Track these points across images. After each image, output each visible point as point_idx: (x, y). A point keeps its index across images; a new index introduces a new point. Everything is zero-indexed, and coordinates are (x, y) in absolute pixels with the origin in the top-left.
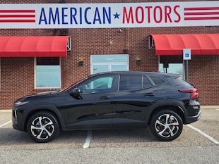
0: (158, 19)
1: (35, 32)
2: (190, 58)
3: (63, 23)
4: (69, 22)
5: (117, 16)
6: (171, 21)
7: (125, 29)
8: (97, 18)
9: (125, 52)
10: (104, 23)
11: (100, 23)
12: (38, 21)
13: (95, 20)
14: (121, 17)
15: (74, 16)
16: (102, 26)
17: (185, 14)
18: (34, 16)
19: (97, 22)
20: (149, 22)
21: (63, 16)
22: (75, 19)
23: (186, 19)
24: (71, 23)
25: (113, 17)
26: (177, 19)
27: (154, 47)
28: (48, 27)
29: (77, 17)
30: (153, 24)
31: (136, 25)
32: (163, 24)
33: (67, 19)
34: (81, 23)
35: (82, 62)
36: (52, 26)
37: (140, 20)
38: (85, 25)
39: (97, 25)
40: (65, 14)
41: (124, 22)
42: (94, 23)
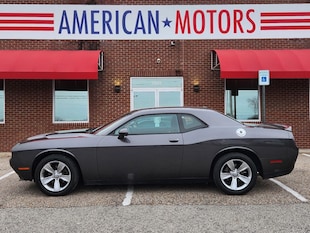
0: (224, 28)
1: (54, 45)
2: (267, 83)
3: (93, 32)
4: (101, 31)
5: (167, 23)
6: (242, 31)
7: (178, 42)
8: (140, 25)
9: (178, 73)
10: (150, 32)
11: (144, 32)
12: (57, 28)
13: (137, 28)
14: (173, 25)
15: (108, 23)
16: (147, 37)
17: (262, 21)
18: (52, 22)
19: (140, 31)
20: (212, 32)
21: (93, 22)
22: (109, 27)
23: (263, 28)
24: (104, 33)
25: (161, 24)
26: (251, 28)
27: (219, 67)
28: (72, 37)
29: (113, 24)
30: (217, 35)
31: (194, 36)
32: (231, 35)
33: (98, 27)
34: (117, 32)
35: (118, 87)
36: (77, 36)
38: (122, 36)
39: (140, 36)
40: (95, 20)
41: (177, 32)
42: (135, 33)
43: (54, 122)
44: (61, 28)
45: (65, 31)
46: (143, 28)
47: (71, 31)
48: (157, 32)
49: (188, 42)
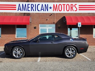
0: (68, 10)
1: (16, 14)
2: (81, 26)
3: (28, 10)
5: (51, 8)
7: (54, 14)
9: (54, 23)
11: (44, 11)
13: (41, 9)
14: (52, 8)
16: (44, 12)
17: (79, 8)
18: (16, 7)
19: (42, 10)
20: (64, 11)
21: (28, 7)
23: (79, 10)
25: (49, 8)
26: (76, 10)
27: (66, 21)
30: (66, 12)
32: (70, 12)
34: (35, 11)
35: (36, 27)
36: (23, 12)
37: (60, 10)
39: (42, 12)
40: (29, 7)
41: (53, 11)
42: (41, 11)
43: (16, 37)
44: (18, 9)
45: (19, 10)
46: (43, 9)
47: (21, 10)
48: (48, 11)
49: (57, 14)
